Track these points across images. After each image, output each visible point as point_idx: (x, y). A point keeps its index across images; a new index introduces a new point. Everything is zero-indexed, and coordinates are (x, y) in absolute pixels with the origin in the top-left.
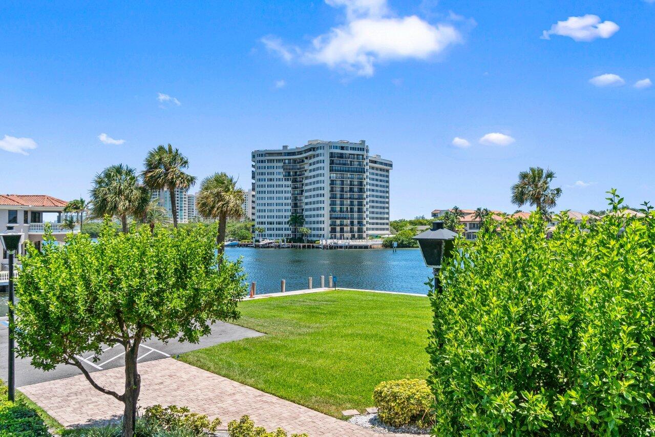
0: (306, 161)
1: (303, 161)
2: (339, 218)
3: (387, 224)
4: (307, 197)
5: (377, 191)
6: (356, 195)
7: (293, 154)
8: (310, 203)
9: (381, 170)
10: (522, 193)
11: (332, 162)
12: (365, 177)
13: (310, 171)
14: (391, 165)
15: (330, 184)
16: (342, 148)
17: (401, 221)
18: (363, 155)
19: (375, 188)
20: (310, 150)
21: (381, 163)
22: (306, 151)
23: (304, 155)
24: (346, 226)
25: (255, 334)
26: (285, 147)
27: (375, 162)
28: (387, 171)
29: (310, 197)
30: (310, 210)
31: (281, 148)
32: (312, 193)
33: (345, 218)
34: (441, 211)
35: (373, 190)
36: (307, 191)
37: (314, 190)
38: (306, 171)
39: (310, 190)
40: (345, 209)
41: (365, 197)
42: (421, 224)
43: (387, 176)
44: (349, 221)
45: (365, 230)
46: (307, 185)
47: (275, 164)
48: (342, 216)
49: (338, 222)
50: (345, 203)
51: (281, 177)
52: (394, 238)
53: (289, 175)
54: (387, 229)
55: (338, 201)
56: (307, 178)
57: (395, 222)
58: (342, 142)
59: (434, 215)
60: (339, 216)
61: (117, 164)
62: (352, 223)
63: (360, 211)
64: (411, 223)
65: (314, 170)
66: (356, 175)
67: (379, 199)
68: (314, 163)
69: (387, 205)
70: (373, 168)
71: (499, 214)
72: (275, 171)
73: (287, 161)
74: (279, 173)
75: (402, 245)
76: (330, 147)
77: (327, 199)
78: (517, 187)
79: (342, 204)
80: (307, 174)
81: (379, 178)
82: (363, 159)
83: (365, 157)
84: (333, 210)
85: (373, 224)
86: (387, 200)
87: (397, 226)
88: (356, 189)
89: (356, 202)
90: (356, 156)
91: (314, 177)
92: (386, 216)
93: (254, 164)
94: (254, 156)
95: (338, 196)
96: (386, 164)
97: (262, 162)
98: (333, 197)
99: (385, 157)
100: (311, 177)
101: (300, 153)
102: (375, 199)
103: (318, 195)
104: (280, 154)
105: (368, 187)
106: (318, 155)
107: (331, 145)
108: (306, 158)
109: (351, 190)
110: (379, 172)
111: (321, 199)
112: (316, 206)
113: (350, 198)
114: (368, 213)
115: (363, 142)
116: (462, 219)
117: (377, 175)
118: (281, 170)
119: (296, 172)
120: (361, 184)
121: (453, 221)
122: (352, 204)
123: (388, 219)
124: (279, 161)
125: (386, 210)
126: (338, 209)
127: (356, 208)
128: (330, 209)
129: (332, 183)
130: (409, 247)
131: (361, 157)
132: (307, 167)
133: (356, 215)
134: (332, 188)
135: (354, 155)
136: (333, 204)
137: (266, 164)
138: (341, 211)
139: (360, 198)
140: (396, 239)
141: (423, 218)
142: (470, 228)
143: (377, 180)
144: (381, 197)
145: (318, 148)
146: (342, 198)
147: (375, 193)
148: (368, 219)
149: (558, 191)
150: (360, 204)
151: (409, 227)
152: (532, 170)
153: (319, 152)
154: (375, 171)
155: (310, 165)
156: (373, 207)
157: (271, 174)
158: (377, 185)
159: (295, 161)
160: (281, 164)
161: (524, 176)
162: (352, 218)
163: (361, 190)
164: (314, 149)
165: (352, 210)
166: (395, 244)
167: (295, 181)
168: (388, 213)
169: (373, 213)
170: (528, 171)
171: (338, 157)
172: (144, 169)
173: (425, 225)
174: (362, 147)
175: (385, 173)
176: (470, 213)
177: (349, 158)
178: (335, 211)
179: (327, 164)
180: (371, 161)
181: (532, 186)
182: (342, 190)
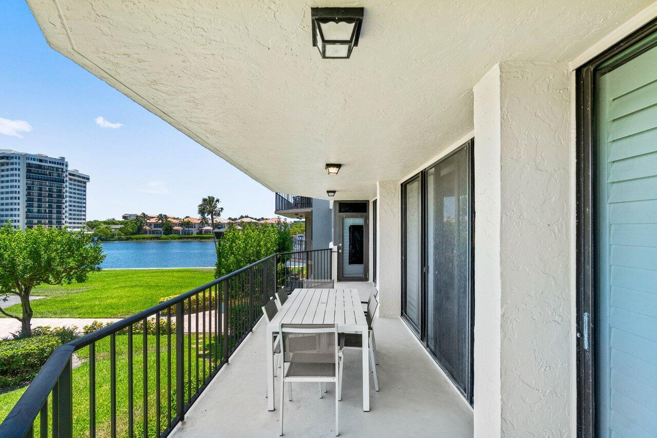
2: (37, 218)
3: (84, 223)
5: (75, 198)
6: (55, 200)
9: (78, 181)
10: (204, 209)
11: (29, 171)
12: (64, 186)
14: (88, 179)
15: (27, 190)
16: (41, 161)
17: (95, 221)
18: (62, 169)
19: (72, 195)
21: (79, 177)
24: (44, 224)
27: (74, 175)
28: (85, 183)
33: (43, 218)
34: (130, 215)
35: (71, 197)
37: (7, 193)
40: (43, 211)
41: (64, 202)
42: (114, 224)
43: (85, 187)
44: (47, 221)
45: (64, 228)
48: (39, 216)
49: (35, 221)
50: (43, 205)
52: (93, 234)
54: (84, 227)
55: (36, 204)
57: (90, 222)
58: (40, 155)
59: (124, 217)
60: (37, 216)
62: (50, 223)
63: (59, 212)
64: (105, 223)
65: (7, 176)
66: (55, 184)
67: (77, 204)
68: (7, 170)
69: (84, 209)
70: (71, 179)
71: (174, 218)
75: (101, 239)
76: (27, 158)
77: (22, 202)
78: (200, 206)
79: (40, 206)
81: (77, 188)
82: (62, 171)
83: (64, 170)
84: (29, 211)
85: (70, 223)
86: (84, 205)
87: (93, 225)
88: (55, 195)
89: (55, 205)
90: (55, 169)
91: (7, 181)
92: (83, 217)
95: (36, 200)
96: (84, 178)
98: (30, 200)
99: (82, 172)
102: (73, 204)
103: (11, 198)
105: (68, 194)
106: (12, 164)
107: (27, 157)
109: (50, 196)
110: (77, 183)
111: (16, 201)
112: (9, 207)
113: (48, 202)
114: (67, 214)
115: (63, 158)
116: (148, 221)
117: (75, 185)
120: (60, 191)
121: (142, 222)
123: (85, 219)
125: (83, 213)
126: (35, 210)
127: (55, 211)
128: (26, 210)
129: (29, 188)
130: (106, 240)
131: (60, 170)
133: (54, 216)
134: (29, 193)
135: (53, 167)
136: (29, 206)
138: (39, 212)
139: (59, 202)
140: (96, 235)
141: (114, 219)
142: (154, 227)
143: (75, 189)
145: (12, 158)
146: (40, 200)
147: (73, 199)
148: (67, 220)
149: (222, 209)
150: (59, 207)
151: (103, 226)
152: (209, 197)
153: (14, 161)
154: (73, 182)
155: (2, 170)
156: (70, 210)
158: (75, 193)
161: (204, 200)
162: (50, 218)
163: (60, 196)
164: (7, 158)
165: (51, 212)
166: (96, 239)
168: (85, 215)
169: (70, 214)
170: (207, 198)
171: (36, 168)
173: (118, 224)
174: (62, 162)
175: (83, 185)
176: (153, 218)
177: (48, 169)
178: (32, 212)
179: (23, 172)
180: (70, 174)
181: (209, 206)
182: (40, 195)
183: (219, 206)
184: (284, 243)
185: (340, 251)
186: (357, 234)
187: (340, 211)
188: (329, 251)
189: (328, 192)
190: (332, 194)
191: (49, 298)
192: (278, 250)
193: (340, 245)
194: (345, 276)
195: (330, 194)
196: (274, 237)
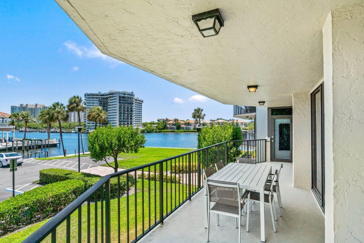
0: (109, 99)
1: (107, 99)
3: (141, 124)
4: (109, 113)
5: (137, 111)
6: (130, 113)
7: (103, 95)
8: (111, 115)
9: (139, 103)
10: (195, 115)
11: (120, 100)
12: (133, 106)
13: (111, 103)
14: (143, 102)
15: (119, 108)
16: (124, 94)
17: (146, 123)
18: (132, 97)
19: (136, 110)
20: (110, 94)
21: (139, 101)
22: (109, 95)
23: (108, 96)
24: (126, 124)
25: (121, 159)
26: (100, 92)
27: (137, 100)
28: (141, 104)
29: (111, 113)
30: (111, 118)
31: (98, 93)
32: (111, 112)
33: (125, 122)
34: (161, 119)
35: (136, 111)
36: (109, 111)
37: (112, 110)
38: (109, 102)
39: (111, 110)
40: (125, 118)
41: (133, 113)
42: (154, 124)
43: (141, 106)
45: (133, 126)
46: (109, 108)
47: (95, 99)
49: (122, 123)
50: (125, 116)
51: (98, 104)
53: (101, 104)
54: (141, 126)
55: (122, 115)
56: (109, 105)
57: (143, 123)
58: (124, 92)
59: (158, 121)
60: (123, 121)
61: (57, 102)
62: (128, 124)
63: (131, 119)
64: (150, 123)
65: (112, 102)
66: (130, 105)
67: (138, 115)
68: (112, 100)
69: (141, 117)
70: (136, 102)
71: (182, 121)
72: (95, 102)
73: (100, 98)
74: (97, 103)
75: (148, 132)
76: (119, 94)
77: (118, 114)
78: (193, 113)
79: (124, 116)
80: (109, 104)
81: (138, 106)
82: (132, 99)
83: (133, 98)
84: (120, 118)
85: (136, 124)
86: (141, 115)
87: (145, 125)
88: (129, 111)
89: (129, 115)
90: (129, 98)
91: (112, 105)
92: (141, 121)
93: (85, 99)
94: (85, 96)
95: (122, 113)
96: (141, 101)
97: (89, 98)
98: (120, 113)
99: (140, 98)
100: (111, 105)
101: (106, 95)
102: (137, 114)
103: (114, 112)
104: (97, 95)
105: (134, 110)
106: (114, 97)
107: (119, 93)
108: (109, 97)
109: (128, 111)
111: (116, 114)
112: (113, 117)
113: (127, 114)
114: (134, 120)
115: (133, 92)
116: (169, 122)
117: (137, 105)
118: (98, 102)
119: (104, 103)
120: (131, 108)
121: (166, 123)
122: (128, 116)
123: (141, 122)
124: (97, 98)
126: (122, 118)
127: (129, 118)
128: (119, 118)
129: (120, 108)
130: (150, 133)
131: (132, 98)
132: (109, 101)
133: (129, 120)
134: (120, 110)
135: (129, 97)
136: (120, 116)
137: (91, 99)
138: (124, 119)
139: (131, 114)
140: (146, 130)
141: (154, 122)
142: (172, 126)
143: (137, 107)
144: (139, 114)
146: (124, 113)
147: (136, 112)
148: (134, 122)
149: (205, 115)
150: (131, 116)
151: (149, 125)
152: (198, 108)
153: (114, 95)
154: (136, 104)
155: (111, 100)
156: (136, 117)
157: (93, 103)
158: (137, 109)
159: (104, 98)
160: (98, 99)
161: (195, 110)
162: (128, 122)
163: (131, 111)
164: (112, 94)
165: (128, 119)
166: (146, 132)
167: (104, 106)
168: (141, 120)
169: (136, 119)
171: (123, 98)
172: (68, 104)
173: (155, 124)
174: (132, 94)
175: (140, 105)
176: (171, 120)
177: (127, 98)
178: (121, 119)
179: (118, 101)
180: (135, 100)
181: (198, 114)
182: (124, 111)
183: (203, 113)
184: (236, 135)
185: (273, 141)
186: (284, 130)
187: (272, 114)
188: (264, 141)
189: (259, 102)
190: (263, 104)
191: (125, 160)
192: (233, 140)
193: (272, 137)
194: (276, 158)
195: (261, 104)
196: (231, 131)
